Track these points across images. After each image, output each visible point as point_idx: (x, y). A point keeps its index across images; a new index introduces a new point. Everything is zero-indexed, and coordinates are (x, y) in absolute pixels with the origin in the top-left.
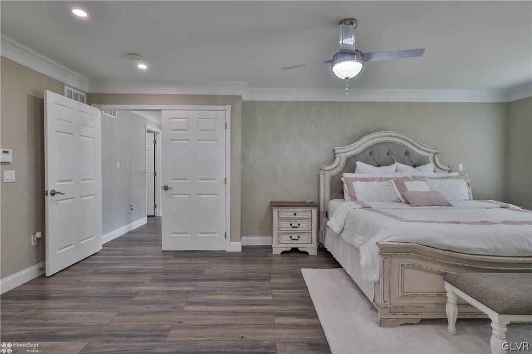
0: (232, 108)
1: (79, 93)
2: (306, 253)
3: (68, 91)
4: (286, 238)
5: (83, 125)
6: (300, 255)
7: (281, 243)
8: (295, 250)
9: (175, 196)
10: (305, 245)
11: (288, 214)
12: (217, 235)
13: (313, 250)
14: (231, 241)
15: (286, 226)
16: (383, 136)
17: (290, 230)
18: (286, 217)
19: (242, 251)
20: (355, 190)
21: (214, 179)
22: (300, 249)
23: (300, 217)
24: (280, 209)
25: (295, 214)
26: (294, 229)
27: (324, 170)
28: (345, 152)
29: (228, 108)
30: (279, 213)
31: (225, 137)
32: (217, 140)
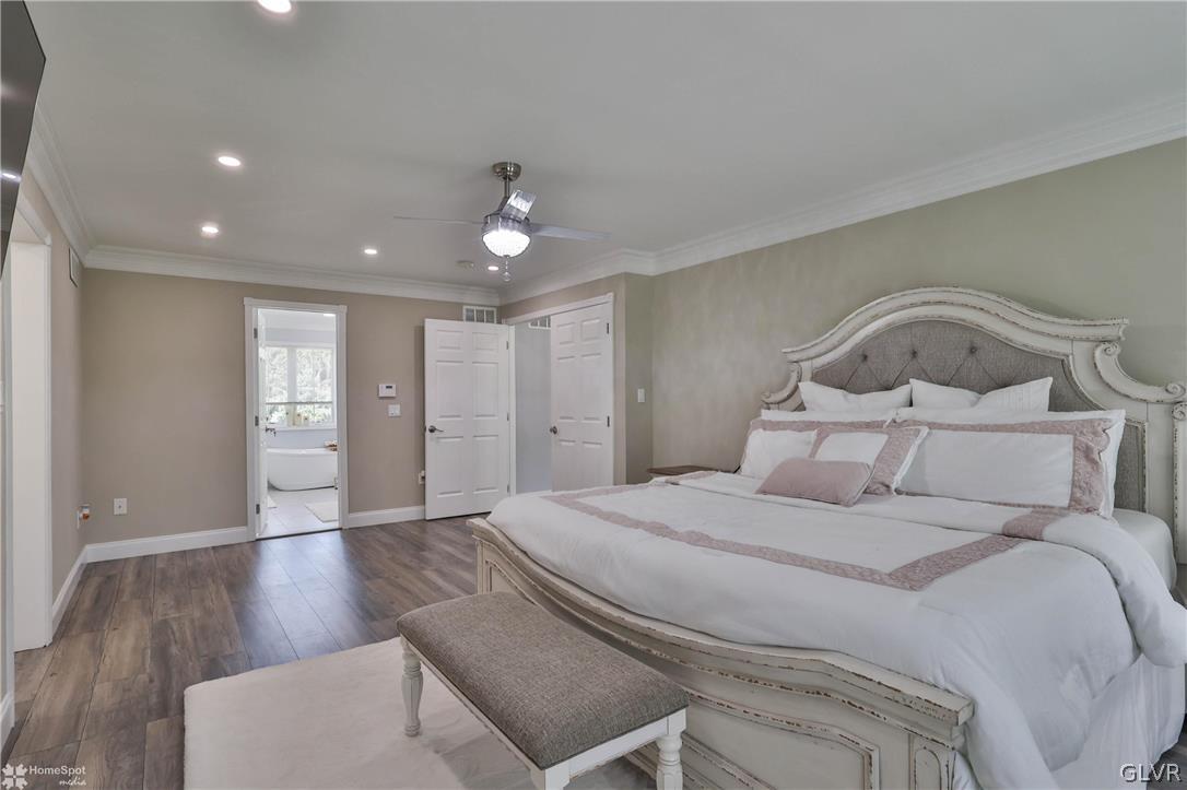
0: (615, 296)
1: (475, 308)
3: (467, 310)
5: (477, 349)
9: (564, 443)
16: (904, 307)
21: (598, 419)
27: (766, 402)
28: (812, 358)
29: (607, 297)
32: (600, 354)
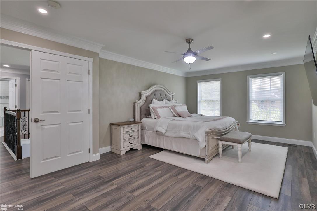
0: (93, 60)
2: (137, 149)
4: (127, 144)
6: (134, 151)
7: (125, 147)
8: (132, 149)
10: (136, 145)
11: (128, 129)
12: (82, 152)
13: (140, 148)
14: (93, 154)
15: (127, 136)
16: (157, 87)
17: (129, 138)
18: (127, 131)
19: (100, 158)
20: (159, 112)
21: (80, 111)
22: (134, 148)
23: (134, 130)
24: (124, 126)
25: (132, 129)
26: (131, 137)
27: (137, 103)
28: (146, 94)
29: (91, 60)
30: (124, 129)
31: (88, 80)
32: (82, 82)
